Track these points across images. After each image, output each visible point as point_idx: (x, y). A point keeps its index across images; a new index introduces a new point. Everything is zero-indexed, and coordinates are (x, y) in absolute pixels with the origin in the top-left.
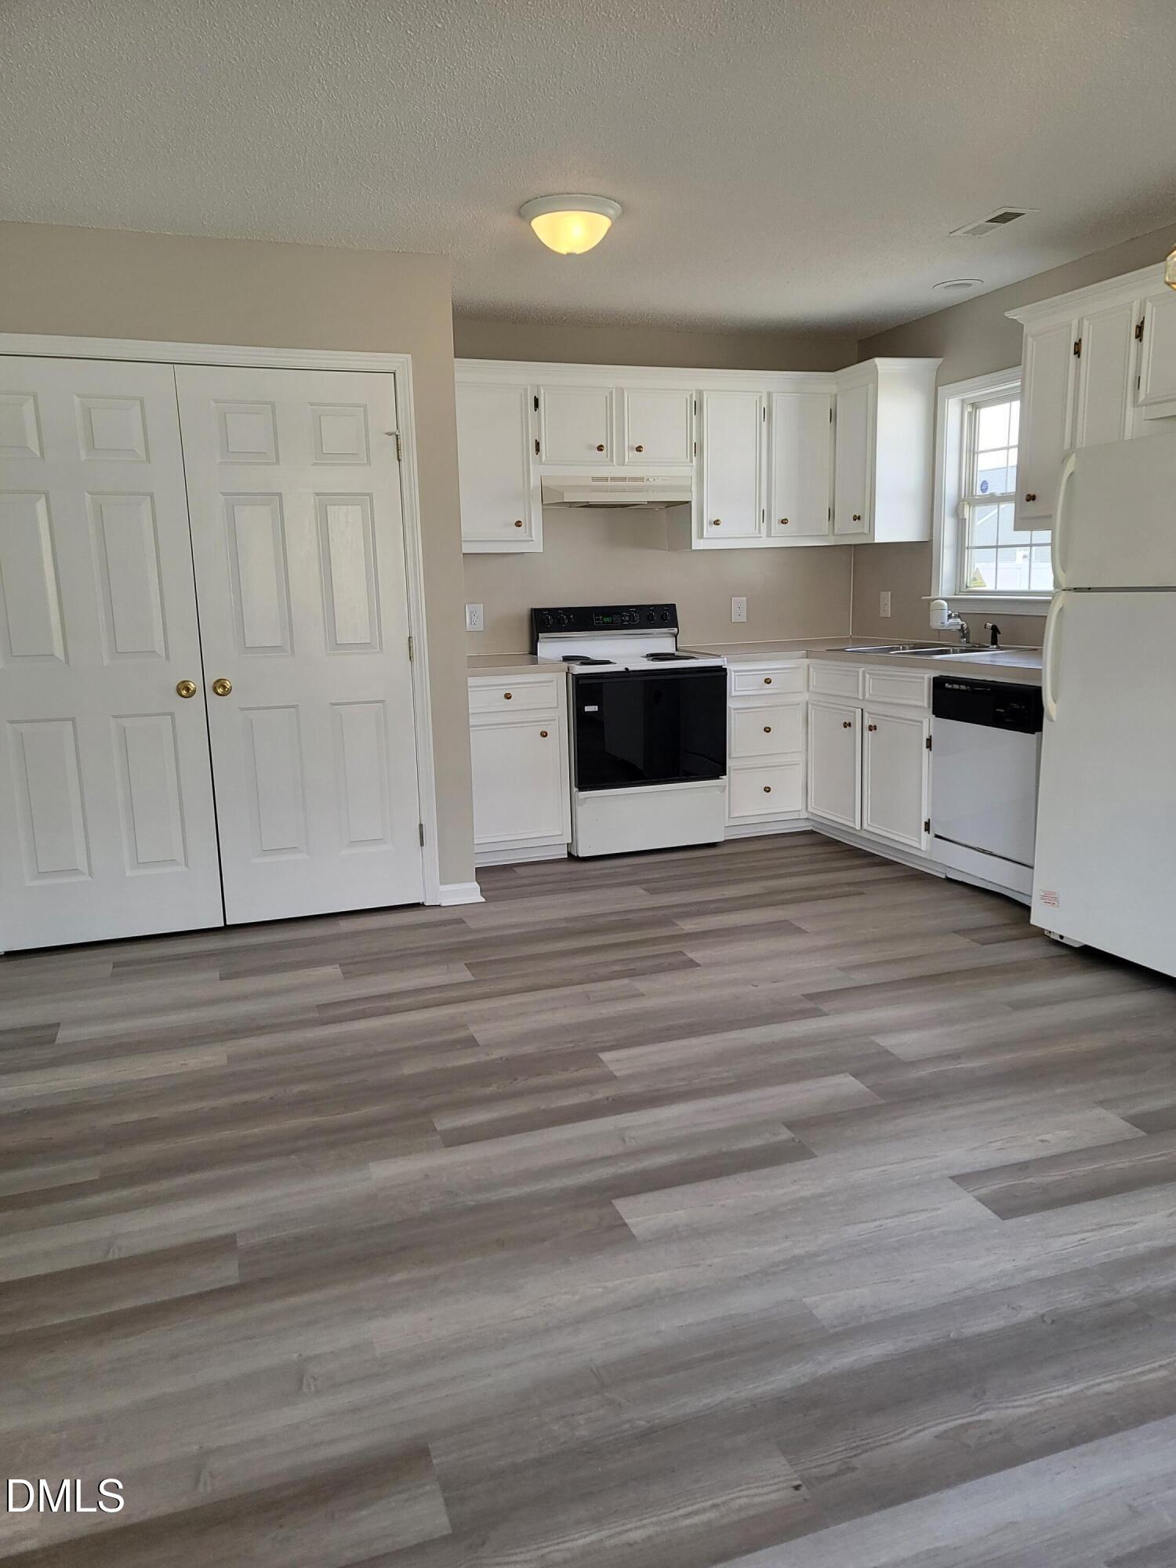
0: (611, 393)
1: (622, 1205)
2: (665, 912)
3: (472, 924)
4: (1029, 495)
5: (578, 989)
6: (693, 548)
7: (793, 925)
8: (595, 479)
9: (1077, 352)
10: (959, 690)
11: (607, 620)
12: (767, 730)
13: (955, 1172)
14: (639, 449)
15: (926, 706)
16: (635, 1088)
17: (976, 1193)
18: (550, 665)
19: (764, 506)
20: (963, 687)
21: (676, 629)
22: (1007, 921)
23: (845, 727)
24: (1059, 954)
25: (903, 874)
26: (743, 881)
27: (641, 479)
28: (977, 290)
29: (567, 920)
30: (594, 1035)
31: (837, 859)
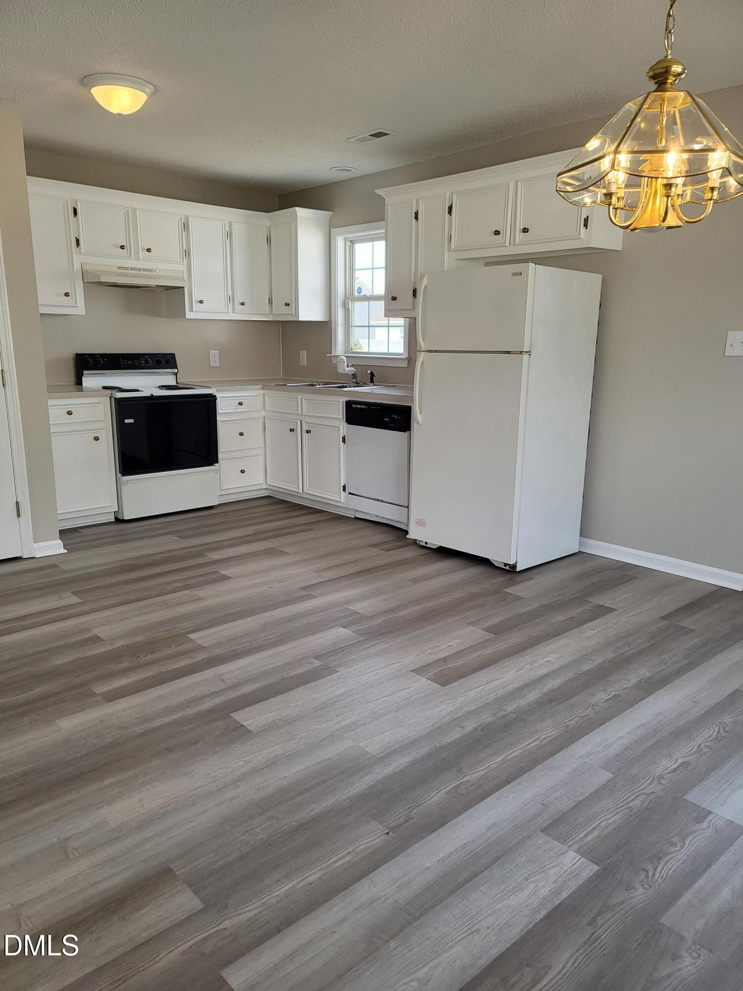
0: (128, 211)
1: (238, 716)
2: (197, 549)
3: (66, 567)
4: (393, 297)
5: (158, 599)
6: (187, 317)
7: (279, 550)
8: (119, 268)
9: (416, 218)
10: (361, 408)
11: (130, 362)
12: (241, 434)
13: (413, 668)
14: (149, 250)
15: (341, 418)
16: (219, 651)
17: (426, 676)
18: (93, 392)
19: (230, 293)
20: (363, 407)
21: (176, 370)
22: (394, 538)
23: (291, 431)
24: (425, 553)
25: (329, 517)
26: (239, 527)
27: (151, 271)
28: (353, 174)
29: (131, 559)
30: (180, 625)
31: (291, 511)
